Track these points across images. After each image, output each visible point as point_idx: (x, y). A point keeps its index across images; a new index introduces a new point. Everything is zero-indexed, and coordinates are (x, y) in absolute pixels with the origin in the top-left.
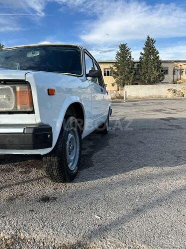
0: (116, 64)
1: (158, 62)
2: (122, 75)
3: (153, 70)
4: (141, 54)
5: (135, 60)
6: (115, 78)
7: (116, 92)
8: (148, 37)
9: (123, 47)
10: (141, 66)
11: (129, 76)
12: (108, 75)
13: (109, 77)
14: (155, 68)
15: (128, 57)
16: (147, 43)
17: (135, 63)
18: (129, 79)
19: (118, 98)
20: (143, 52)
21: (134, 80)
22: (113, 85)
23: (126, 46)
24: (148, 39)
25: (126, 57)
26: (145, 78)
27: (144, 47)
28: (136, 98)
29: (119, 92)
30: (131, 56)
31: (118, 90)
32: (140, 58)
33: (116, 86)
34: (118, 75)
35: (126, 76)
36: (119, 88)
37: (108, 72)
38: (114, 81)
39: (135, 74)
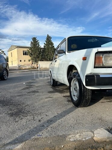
0: (30, 48)
1: (54, 49)
2: (35, 55)
3: (52, 53)
4: (44, 44)
5: (41, 47)
6: (30, 56)
7: (31, 65)
8: (48, 35)
9: (34, 39)
10: (45, 51)
11: (39, 56)
12: (26, 55)
13: (27, 56)
14: (52, 52)
15: (38, 45)
16: (47, 38)
17: (41, 48)
18: (39, 58)
19: (33, 68)
20: (46, 43)
21: (42, 58)
22: (29, 61)
23: (36, 38)
24: (48, 36)
25: (37, 45)
26: (48, 58)
27: (46, 40)
28: (45, 69)
29: (33, 65)
30: (39, 45)
31: (32, 64)
32: (44, 46)
33: (31, 61)
34: (32, 55)
35: (37, 56)
36: (33, 63)
37: (26, 53)
38: (30, 58)
39: (42, 55)
